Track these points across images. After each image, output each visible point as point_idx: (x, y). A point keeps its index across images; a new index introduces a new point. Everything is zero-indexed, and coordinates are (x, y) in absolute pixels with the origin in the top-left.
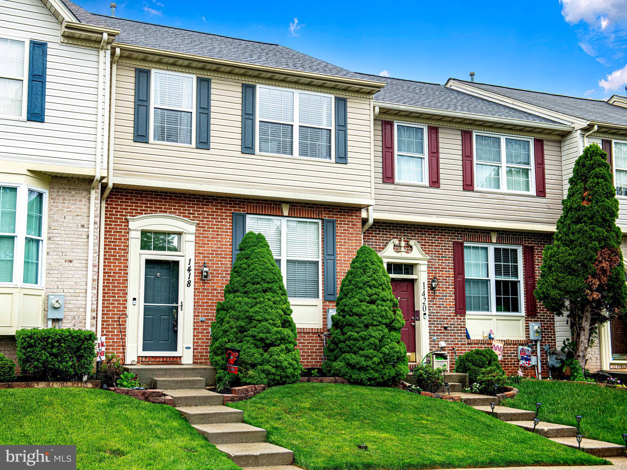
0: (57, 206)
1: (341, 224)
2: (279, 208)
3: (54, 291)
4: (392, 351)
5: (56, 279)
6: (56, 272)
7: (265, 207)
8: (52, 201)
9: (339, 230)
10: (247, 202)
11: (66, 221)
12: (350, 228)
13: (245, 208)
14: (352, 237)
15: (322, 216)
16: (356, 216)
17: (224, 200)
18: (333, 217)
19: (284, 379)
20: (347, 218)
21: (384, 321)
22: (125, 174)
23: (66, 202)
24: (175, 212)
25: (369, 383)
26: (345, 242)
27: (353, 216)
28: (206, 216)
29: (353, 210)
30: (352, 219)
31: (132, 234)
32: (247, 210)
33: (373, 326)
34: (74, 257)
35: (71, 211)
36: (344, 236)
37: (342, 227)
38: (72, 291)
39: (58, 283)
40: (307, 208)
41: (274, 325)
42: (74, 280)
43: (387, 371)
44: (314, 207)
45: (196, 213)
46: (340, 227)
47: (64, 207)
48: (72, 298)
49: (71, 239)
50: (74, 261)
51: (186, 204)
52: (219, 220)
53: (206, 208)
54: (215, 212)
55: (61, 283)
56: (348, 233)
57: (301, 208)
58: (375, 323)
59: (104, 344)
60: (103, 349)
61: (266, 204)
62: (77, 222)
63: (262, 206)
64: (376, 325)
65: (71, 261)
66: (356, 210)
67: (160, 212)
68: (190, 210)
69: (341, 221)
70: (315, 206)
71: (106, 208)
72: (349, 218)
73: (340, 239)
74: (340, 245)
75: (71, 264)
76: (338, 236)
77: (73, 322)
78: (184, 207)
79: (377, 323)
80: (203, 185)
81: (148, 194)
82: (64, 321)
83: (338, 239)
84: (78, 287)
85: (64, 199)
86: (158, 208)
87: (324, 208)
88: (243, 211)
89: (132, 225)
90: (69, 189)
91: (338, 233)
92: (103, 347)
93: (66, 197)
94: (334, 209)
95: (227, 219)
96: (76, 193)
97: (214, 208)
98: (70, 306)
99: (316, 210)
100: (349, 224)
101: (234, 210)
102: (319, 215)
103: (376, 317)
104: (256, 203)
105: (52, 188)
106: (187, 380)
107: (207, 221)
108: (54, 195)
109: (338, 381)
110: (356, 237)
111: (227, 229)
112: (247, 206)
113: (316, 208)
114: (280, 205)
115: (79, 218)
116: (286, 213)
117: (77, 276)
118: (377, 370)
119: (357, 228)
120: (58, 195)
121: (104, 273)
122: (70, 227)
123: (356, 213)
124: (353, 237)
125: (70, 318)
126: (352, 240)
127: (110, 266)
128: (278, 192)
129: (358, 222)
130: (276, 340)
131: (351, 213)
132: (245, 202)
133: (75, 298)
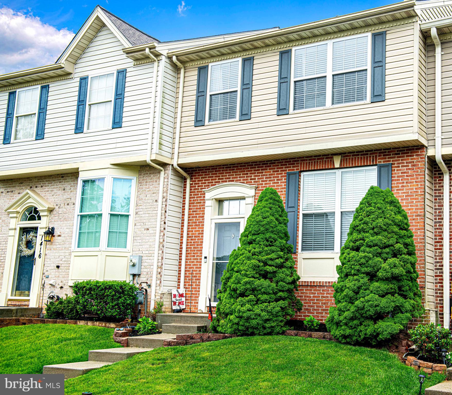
0: (142, 188)
1: (399, 167)
2: (331, 160)
3: (137, 253)
4: (366, 304)
5: (139, 244)
6: (139, 238)
7: (317, 162)
8: (140, 185)
9: (395, 173)
10: (301, 161)
11: (147, 198)
12: (409, 169)
13: (298, 166)
14: (411, 179)
15: (376, 162)
16: (416, 155)
17: (280, 162)
18: (389, 161)
19: (250, 330)
20: (405, 159)
21: (363, 270)
22: (188, 154)
23: (148, 184)
24: (240, 180)
25: (344, 341)
26: (403, 186)
27: (413, 156)
28: (265, 179)
29: (413, 149)
30: (411, 159)
31: (208, 203)
32: (301, 169)
33: (351, 275)
34: (150, 226)
35: (150, 191)
36: (402, 180)
37: (400, 170)
38: (147, 252)
39: (140, 247)
40: (360, 156)
41: (246, 275)
42: (149, 243)
43: (362, 328)
44: (367, 154)
45: (257, 178)
46: (397, 170)
47: (146, 188)
48: (147, 258)
49: (149, 212)
50: (150, 229)
51: (249, 171)
52: (276, 181)
53: (265, 172)
54: (272, 174)
55: (142, 247)
56: (407, 176)
57: (354, 157)
58: (353, 272)
59: (184, 295)
60: (183, 299)
61: (318, 159)
62: (153, 198)
63: (315, 162)
64: (355, 275)
65: (148, 229)
66: (416, 149)
67: (229, 181)
68: (251, 176)
69: (399, 164)
70: (369, 153)
71: (191, 184)
72: (408, 159)
73: (397, 183)
74: (397, 190)
75: (148, 232)
76: (395, 180)
77: (147, 276)
78: (247, 174)
79: (356, 272)
80: (244, 152)
81: (221, 168)
82: (141, 276)
83: (394, 184)
84: (151, 249)
85: (146, 182)
86: (228, 178)
87: (379, 153)
88: (297, 169)
89: (208, 195)
90: (150, 174)
91: (394, 177)
92: (182, 298)
93: (148, 181)
94: (391, 152)
95: (282, 179)
96: (154, 176)
97: (272, 171)
98: (146, 264)
99: (370, 157)
100: (408, 166)
101: (289, 170)
102: (373, 161)
103: (353, 265)
104: (309, 160)
105: (140, 175)
106: (183, 326)
107: (265, 184)
108: (141, 179)
109: (326, 337)
110: (417, 178)
111: (282, 188)
112: (301, 164)
113: (370, 154)
114: (332, 158)
115: (154, 194)
116: (337, 165)
117: (151, 240)
118: (351, 326)
119: (418, 168)
120: (143, 180)
121: (188, 237)
122: (149, 203)
123: (416, 152)
124: (414, 179)
125: (145, 273)
126: (411, 182)
127: (192, 231)
128: (309, 145)
129: (419, 161)
130: (247, 290)
131: (411, 153)
132: (298, 161)
133: (149, 258)
